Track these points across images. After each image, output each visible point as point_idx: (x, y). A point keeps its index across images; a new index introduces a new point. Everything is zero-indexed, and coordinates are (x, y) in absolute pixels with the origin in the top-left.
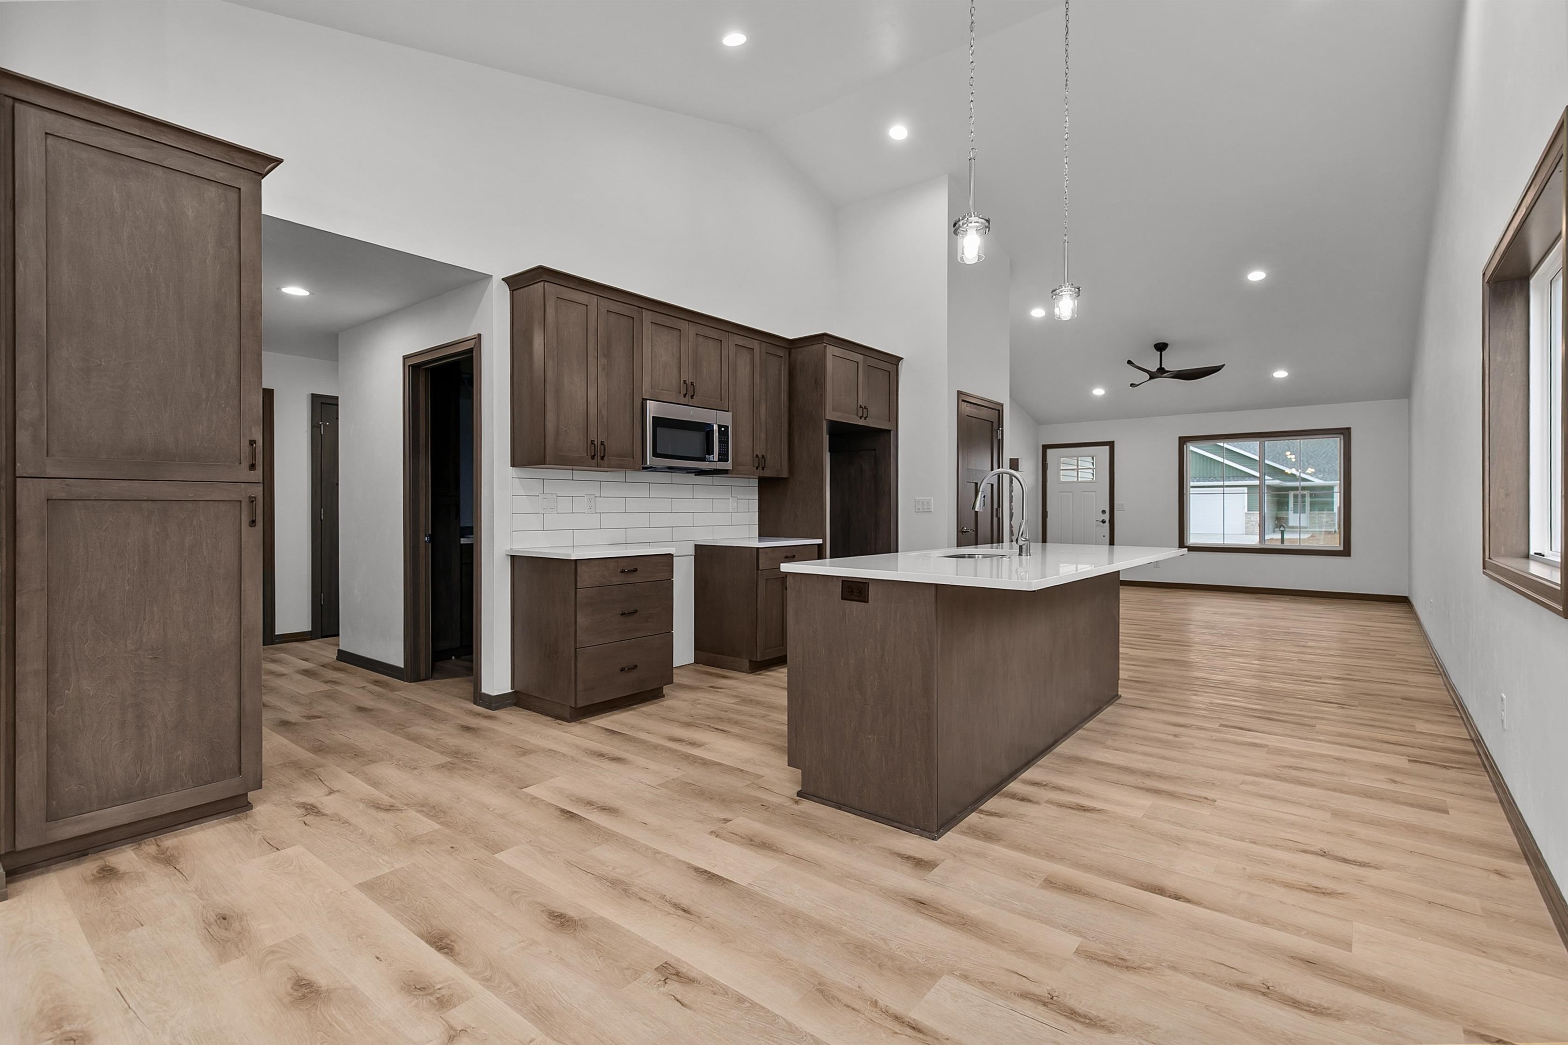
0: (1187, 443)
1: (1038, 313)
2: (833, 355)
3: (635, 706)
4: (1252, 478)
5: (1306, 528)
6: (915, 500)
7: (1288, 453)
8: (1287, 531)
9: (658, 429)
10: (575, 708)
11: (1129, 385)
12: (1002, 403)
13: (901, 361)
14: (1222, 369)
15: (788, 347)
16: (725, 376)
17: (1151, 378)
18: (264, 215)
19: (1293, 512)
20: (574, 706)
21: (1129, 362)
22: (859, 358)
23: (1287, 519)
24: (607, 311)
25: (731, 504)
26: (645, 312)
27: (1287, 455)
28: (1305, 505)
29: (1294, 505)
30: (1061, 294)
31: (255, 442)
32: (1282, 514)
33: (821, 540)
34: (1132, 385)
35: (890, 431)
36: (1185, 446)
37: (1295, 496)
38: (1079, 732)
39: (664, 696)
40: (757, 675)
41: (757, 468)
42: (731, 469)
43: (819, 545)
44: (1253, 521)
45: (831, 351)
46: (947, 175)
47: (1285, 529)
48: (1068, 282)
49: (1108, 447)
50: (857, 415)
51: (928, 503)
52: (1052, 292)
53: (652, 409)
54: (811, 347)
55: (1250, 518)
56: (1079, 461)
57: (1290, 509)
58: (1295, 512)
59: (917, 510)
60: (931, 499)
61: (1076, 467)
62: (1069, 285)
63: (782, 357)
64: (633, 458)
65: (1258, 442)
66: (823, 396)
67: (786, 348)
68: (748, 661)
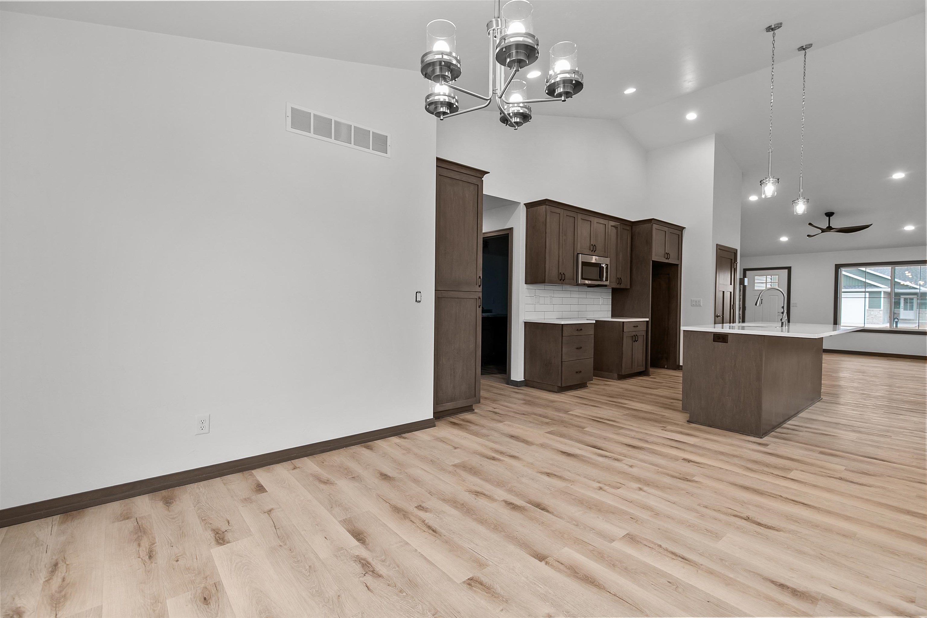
0: (841, 268)
1: (753, 198)
2: (656, 229)
3: (579, 389)
4: (872, 287)
5: (913, 320)
6: (691, 300)
7: (907, 272)
8: (900, 322)
9: (583, 267)
10: (561, 387)
11: (807, 236)
12: (737, 249)
13: (684, 229)
14: (870, 227)
15: (631, 225)
16: (607, 241)
17: (822, 232)
18: (484, 194)
19: (903, 309)
20: (560, 386)
21: (810, 224)
22: (666, 229)
23: (899, 314)
24: (567, 215)
25: (601, 301)
26: (579, 215)
27: (906, 274)
28: (913, 305)
29: (904, 305)
30: (798, 202)
31: (480, 277)
32: (896, 311)
33: (648, 319)
34: (808, 236)
35: (678, 265)
36: (839, 269)
37: (905, 299)
38: (807, 410)
39: (587, 386)
40: (621, 381)
41: (618, 284)
42: (609, 284)
43: (647, 321)
44: (873, 315)
45: (655, 226)
46: (714, 134)
47: (898, 321)
48: (802, 197)
49: (787, 270)
50: (665, 257)
51: (699, 301)
52: (793, 202)
53: (581, 258)
54: (644, 225)
55: (871, 313)
56: (767, 278)
57: (901, 307)
58: (905, 309)
59: (692, 305)
60: (701, 300)
61: (765, 282)
62: (803, 198)
63: (628, 230)
64: (573, 280)
65: (891, 267)
66: (651, 248)
67: (630, 225)
68: (617, 374)
